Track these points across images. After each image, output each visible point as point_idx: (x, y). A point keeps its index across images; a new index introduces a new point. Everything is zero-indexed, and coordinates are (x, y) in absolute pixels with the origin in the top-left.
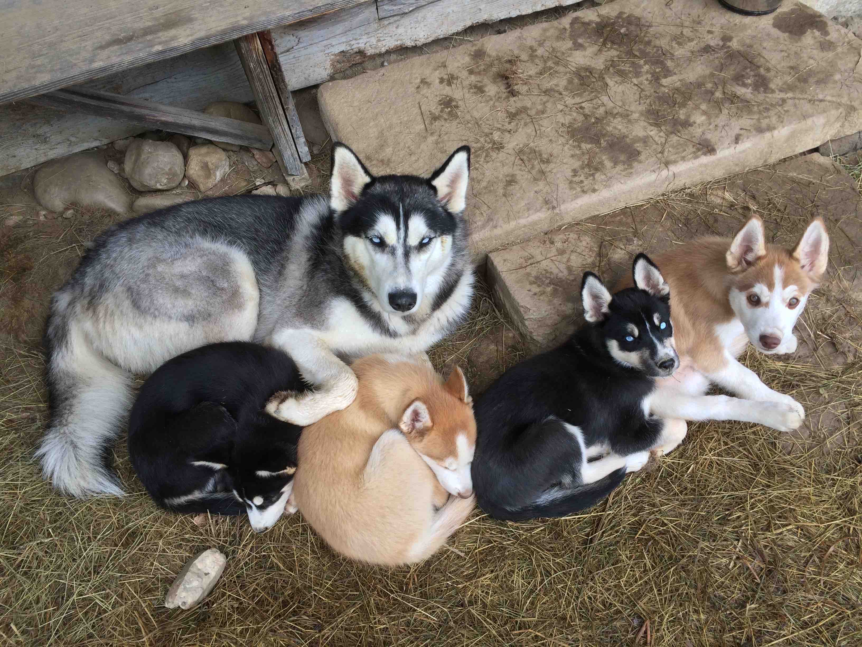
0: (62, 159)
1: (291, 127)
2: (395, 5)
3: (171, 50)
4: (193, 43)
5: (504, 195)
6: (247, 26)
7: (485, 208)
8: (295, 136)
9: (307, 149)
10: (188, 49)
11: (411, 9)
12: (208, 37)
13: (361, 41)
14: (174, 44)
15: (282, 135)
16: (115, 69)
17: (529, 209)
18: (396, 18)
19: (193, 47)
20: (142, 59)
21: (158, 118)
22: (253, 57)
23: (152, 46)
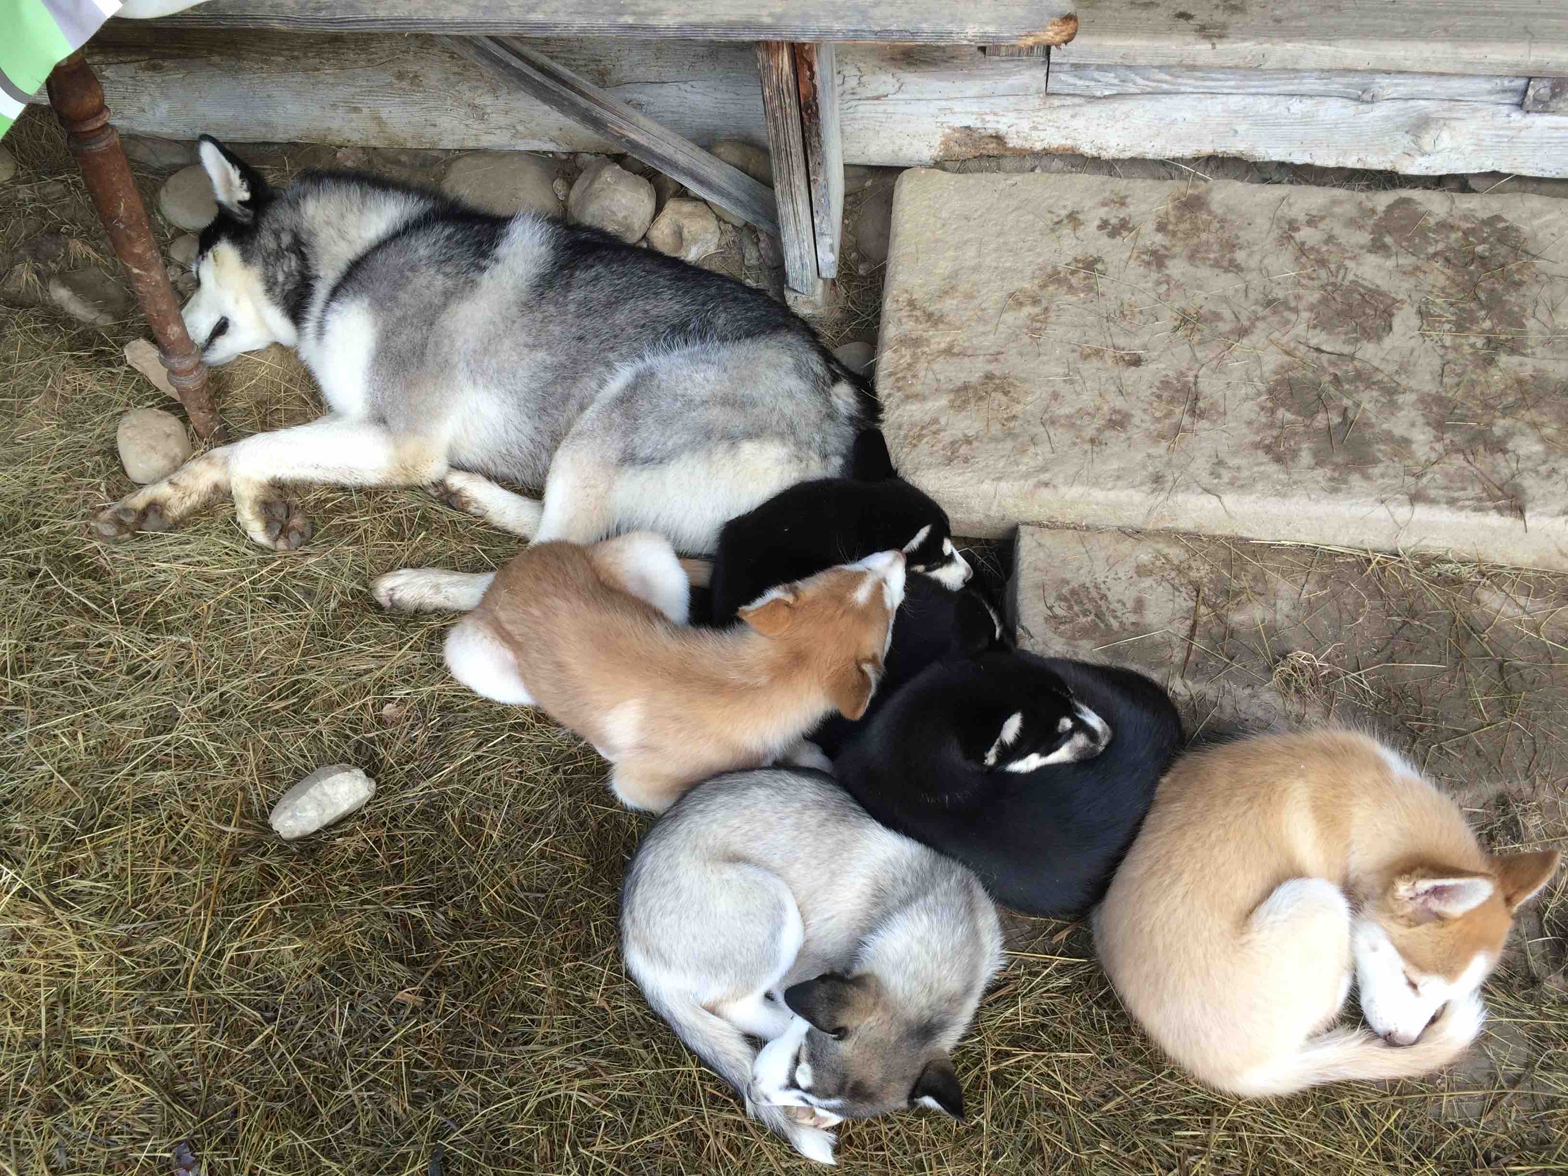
0: (498, 152)
1: (815, 213)
2: (1081, 78)
3: (646, 28)
4: (680, 28)
5: (1092, 441)
6: (769, 27)
7: (1047, 448)
8: (817, 230)
10: (669, 34)
11: (1107, 93)
12: (705, 26)
13: (1004, 120)
14: (652, 21)
16: (558, 30)
17: (1118, 478)
18: (1077, 100)
19: (679, 34)
20: (600, 30)
21: (625, 133)
22: (771, 79)
23: (620, 14)
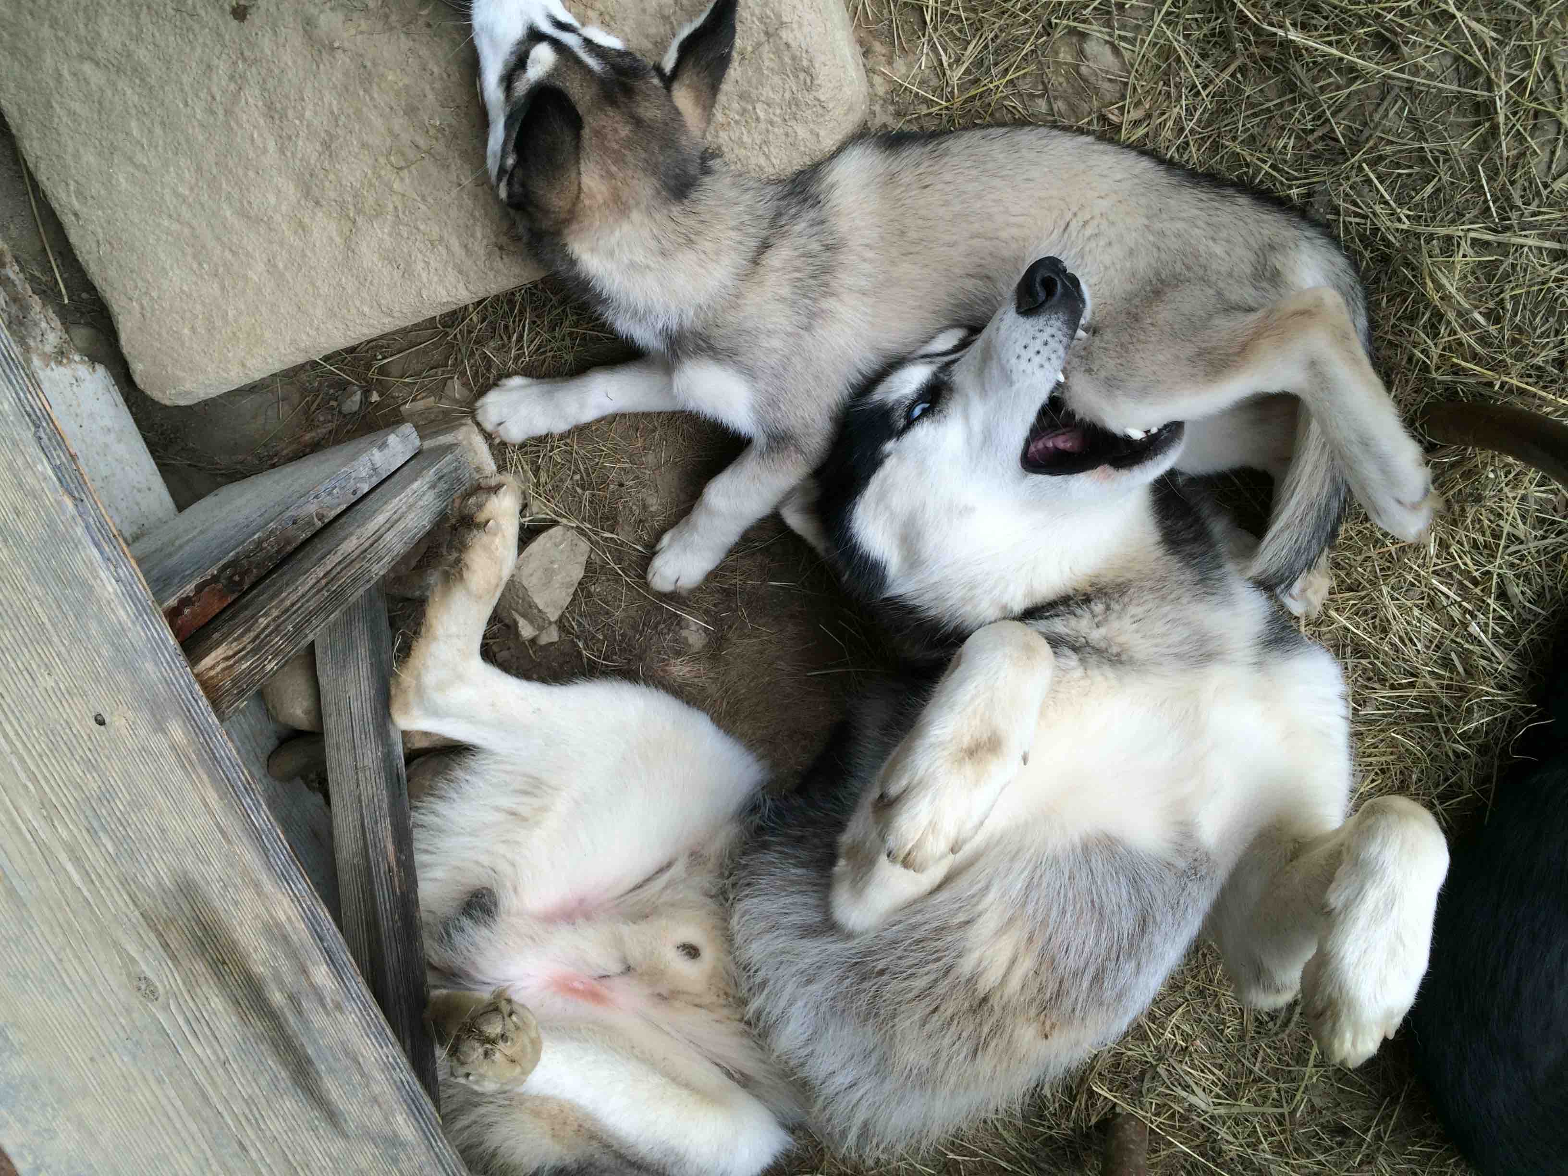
1: (359, 495)
3: (318, 937)
8: (375, 481)
9: (392, 439)
10: (303, 886)
15: (401, 526)
22: (250, 669)
23: (315, 989)
